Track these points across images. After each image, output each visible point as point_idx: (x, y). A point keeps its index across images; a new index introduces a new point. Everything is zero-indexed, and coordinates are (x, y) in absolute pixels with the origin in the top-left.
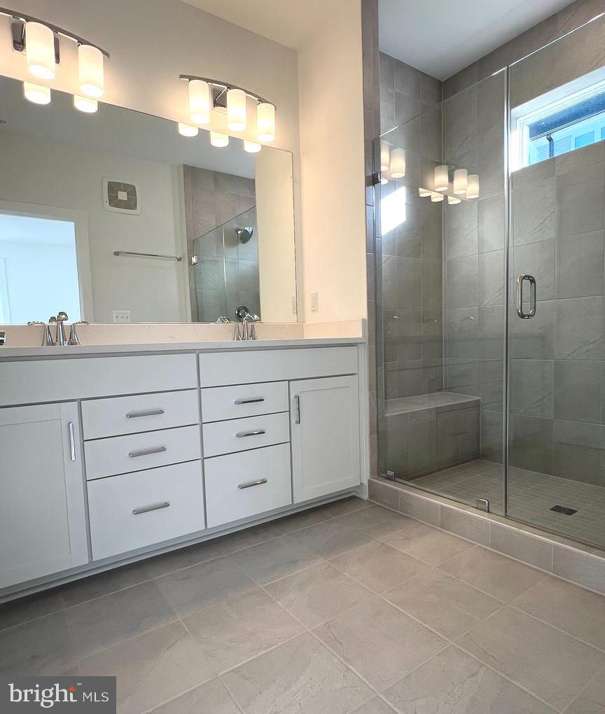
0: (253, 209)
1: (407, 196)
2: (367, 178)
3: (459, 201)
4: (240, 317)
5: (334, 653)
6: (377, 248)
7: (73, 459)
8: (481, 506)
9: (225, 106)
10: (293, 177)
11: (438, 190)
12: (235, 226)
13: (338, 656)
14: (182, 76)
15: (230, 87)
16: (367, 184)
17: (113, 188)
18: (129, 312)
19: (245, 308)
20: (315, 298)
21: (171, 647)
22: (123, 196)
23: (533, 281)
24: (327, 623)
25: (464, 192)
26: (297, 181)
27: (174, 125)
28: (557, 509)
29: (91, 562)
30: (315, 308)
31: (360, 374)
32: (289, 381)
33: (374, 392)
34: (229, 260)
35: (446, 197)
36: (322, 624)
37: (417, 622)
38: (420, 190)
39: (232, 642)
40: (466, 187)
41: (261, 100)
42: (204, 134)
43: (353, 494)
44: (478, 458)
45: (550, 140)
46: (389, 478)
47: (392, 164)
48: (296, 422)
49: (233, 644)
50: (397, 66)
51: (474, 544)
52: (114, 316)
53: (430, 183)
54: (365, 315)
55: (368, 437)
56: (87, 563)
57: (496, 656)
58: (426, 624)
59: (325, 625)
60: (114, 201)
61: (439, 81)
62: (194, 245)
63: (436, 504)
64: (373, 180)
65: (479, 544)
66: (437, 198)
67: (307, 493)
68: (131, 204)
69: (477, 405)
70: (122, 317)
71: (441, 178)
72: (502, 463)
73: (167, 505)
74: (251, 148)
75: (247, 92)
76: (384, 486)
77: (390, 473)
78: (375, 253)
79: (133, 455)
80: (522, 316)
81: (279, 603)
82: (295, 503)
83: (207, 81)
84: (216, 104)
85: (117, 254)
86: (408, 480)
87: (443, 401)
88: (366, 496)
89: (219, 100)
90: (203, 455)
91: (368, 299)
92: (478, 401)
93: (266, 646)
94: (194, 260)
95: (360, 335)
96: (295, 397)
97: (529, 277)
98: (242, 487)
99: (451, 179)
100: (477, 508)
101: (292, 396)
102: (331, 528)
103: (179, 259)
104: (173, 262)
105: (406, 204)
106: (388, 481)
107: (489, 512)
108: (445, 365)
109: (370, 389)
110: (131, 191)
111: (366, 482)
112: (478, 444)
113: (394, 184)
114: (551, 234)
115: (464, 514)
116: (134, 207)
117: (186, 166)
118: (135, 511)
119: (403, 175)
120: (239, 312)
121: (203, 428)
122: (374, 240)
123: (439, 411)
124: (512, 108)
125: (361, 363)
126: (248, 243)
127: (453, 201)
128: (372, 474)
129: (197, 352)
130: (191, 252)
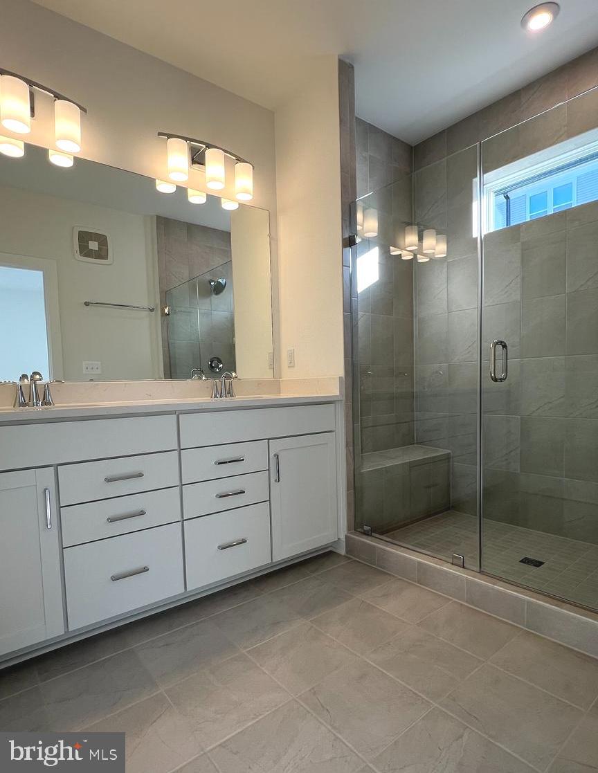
0: (229, 263)
1: (380, 256)
2: (344, 240)
3: (427, 260)
4: (213, 367)
5: (321, 720)
6: (354, 308)
7: (49, 527)
8: (455, 561)
9: (203, 164)
10: (270, 235)
11: (408, 249)
12: (208, 277)
13: (325, 723)
14: (160, 134)
15: (209, 146)
16: (344, 246)
17: (84, 237)
18: (100, 363)
19: (218, 358)
20: (292, 356)
21: (155, 721)
22: (94, 245)
23: (504, 346)
24: (313, 688)
25: (433, 251)
26: (273, 239)
27: (151, 182)
28: (526, 561)
29: (67, 632)
30: (292, 364)
31: (337, 431)
32: (269, 439)
33: (351, 448)
34: (203, 311)
35: (415, 256)
36: (308, 689)
37: (401, 684)
38: (391, 248)
39: (218, 714)
40: (434, 246)
41: (239, 160)
42: (181, 191)
43: (329, 549)
44: (448, 509)
45: (507, 198)
46: (365, 533)
47: (365, 224)
48: (276, 481)
49: (219, 716)
50: (370, 130)
51: (450, 600)
52: (84, 367)
53: (401, 243)
54: (341, 373)
55: (345, 494)
56: (63, 633)
57: (478, 717)
58: (410, 685)
59: (310, 690)
60: (85, 251)
61: (409, 146)
62: (166, 296)
63: (413, 560)
64: (350, 242)
65: (454, 600)
66: (407, 256)
67: (286, 551)
68: (102, 254)
69: (448, 458)
70: (92, 368)
71: (411, 239)
72: (476, 515)
73: (146, 570)
74: (228, 205)
75: (225, 151)
76: (360, 541)
77: (366, 528)
78: (352, 313)
79: (112, 520)
80: (495, 380)
81: (263, 668)
82: (274, 561)
83: (186, 139)
84: (194, 161)
85: (87, 304)
86: (382, 533)
87: (417, 455)
88: (343, 552)
89: (197, 158)
90: (182, 517)
91: (345, 358)
92: (449, 454)
93: (252, 716)
94: (166, 311)
95: (338, 394)
96: (275, 455)
97: (501, 342)
98: (222, 548)
99: (421, 239)
100: (452, 564)
101: (272, 455)
102: (310, 586)
103: (152, 310)
104: (145, 313)
105: (379, 263)
106: (364, 536)
107: (463, 567)
108: (417, 421)
109: (347, 445)
110: (102, 240)
111: (343, 537)
112: (449, 495)
113: (368, 243)
114: (517, 296)
115: (440, 570)
116: (105, 257)
117: (158, 218)
118: (113, 577)
119: (376, 234)
120: (212, 362)
121: (183, 489)
122: (351, 300)
123: (412, 465)
124: (484, 173)
125: (337, 420)
126: (222, 294)
127: (421, 259)
128: (349, 529)
129: (178, 413)
130: (164, 303)
